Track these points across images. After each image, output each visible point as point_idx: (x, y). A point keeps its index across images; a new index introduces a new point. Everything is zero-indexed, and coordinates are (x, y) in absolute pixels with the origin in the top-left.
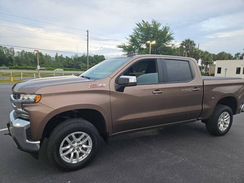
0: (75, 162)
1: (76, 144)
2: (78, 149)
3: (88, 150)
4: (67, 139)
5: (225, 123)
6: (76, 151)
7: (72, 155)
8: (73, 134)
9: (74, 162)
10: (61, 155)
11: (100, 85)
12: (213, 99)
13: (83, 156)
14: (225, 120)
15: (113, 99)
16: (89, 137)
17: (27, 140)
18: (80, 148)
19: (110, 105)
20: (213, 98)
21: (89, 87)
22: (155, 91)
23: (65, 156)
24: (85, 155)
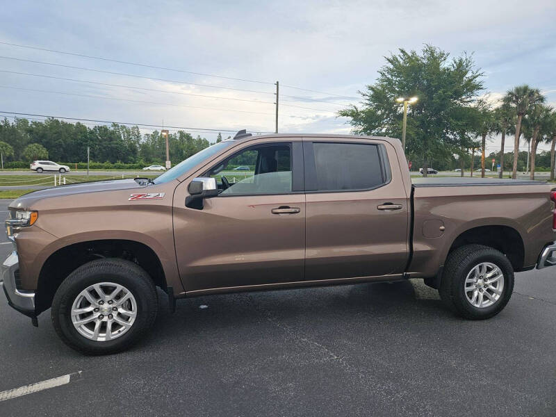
0: (102, 338)
1: (106, 306)
2: (110, 316)
3: (130, 320)
4: (85, 293)
5: (490, 291)
6: (105, 319)
7: (98, 324)
8: (97, 287)
9: (99, 339)
10: (74, 323)
11: (153, 195)
12: (443, 230)
13: (121, 329)
14: (489, 282)
15: (180, 223)
16: (129, 295)
17: (17, 291)
18: (114, 314)
19: (173, 234)
20: (442, 228)
21: (129, 199)
22: (280, 208)
23: (85, 325)
24: (124, 327)
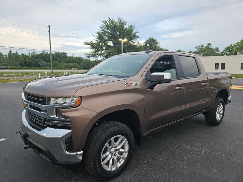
0: (114, 169)
1: (113, 149)
2: (115, 155)
3: (124, 155)
4: (107, 144)
5: (220, 114)
6: (113, 157)
7: (111, 161)
8: (112, 139)
10: (102, 164)
11: (134, 83)
13: (120, 161)
14: (220, 110)
16: (125, 140)
17: (67, 152)
18: (117, 153)
19: (144, 104)
20: (214, 91)
21: (125, 86)
22: (177, 87)
23: (105, 164)
24: (121, 159)
